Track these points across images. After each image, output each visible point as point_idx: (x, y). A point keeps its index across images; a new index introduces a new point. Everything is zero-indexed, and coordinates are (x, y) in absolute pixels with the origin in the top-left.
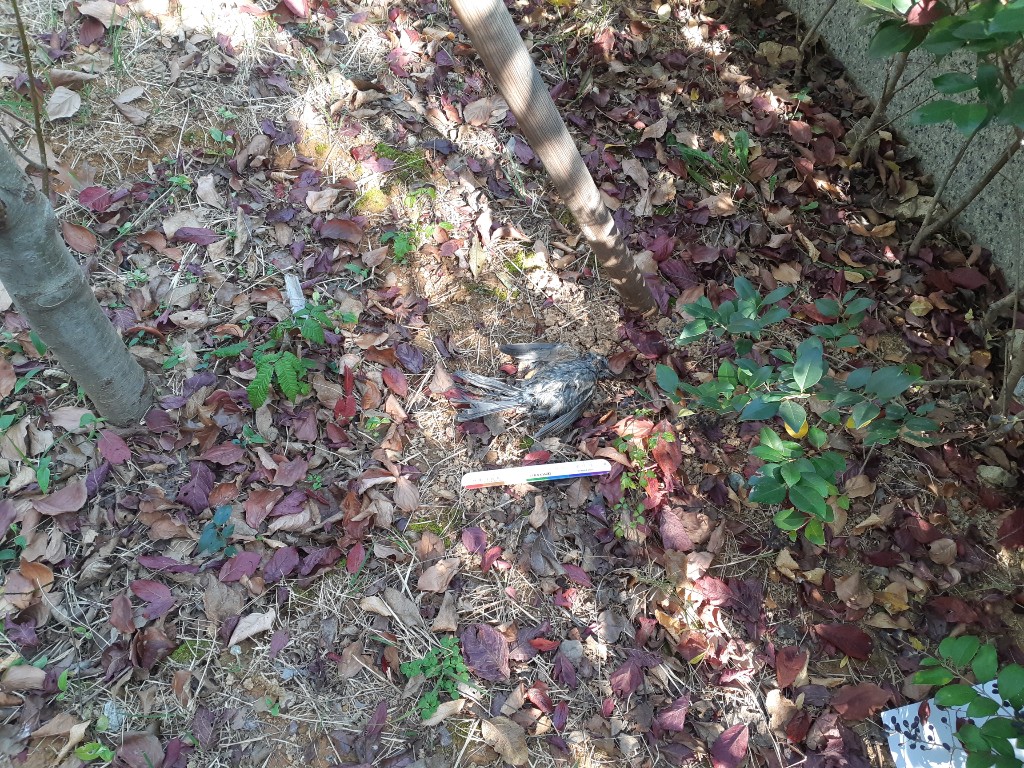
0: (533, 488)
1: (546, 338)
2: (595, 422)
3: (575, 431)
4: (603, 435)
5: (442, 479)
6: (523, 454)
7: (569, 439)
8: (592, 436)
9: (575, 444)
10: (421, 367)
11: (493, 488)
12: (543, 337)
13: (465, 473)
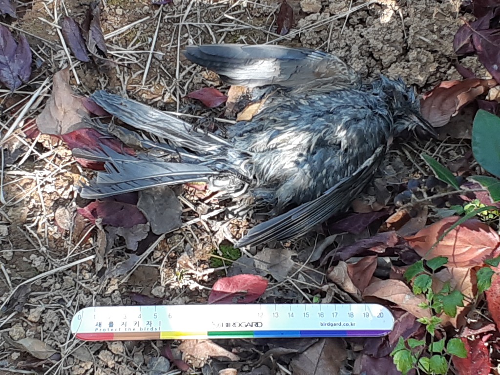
0: (221, 351)
1: (297, 38)
2: (377, 224)
3: (330, 239)
4: (389, 252)
5: (34, 315)
6: (214, 277)
7: (316, 255)
8: (365, 253)
9: (325, 268)
10: (26, 77)
11: (139, 343)
12: (293, 34)
13: (82, 307)
